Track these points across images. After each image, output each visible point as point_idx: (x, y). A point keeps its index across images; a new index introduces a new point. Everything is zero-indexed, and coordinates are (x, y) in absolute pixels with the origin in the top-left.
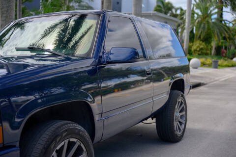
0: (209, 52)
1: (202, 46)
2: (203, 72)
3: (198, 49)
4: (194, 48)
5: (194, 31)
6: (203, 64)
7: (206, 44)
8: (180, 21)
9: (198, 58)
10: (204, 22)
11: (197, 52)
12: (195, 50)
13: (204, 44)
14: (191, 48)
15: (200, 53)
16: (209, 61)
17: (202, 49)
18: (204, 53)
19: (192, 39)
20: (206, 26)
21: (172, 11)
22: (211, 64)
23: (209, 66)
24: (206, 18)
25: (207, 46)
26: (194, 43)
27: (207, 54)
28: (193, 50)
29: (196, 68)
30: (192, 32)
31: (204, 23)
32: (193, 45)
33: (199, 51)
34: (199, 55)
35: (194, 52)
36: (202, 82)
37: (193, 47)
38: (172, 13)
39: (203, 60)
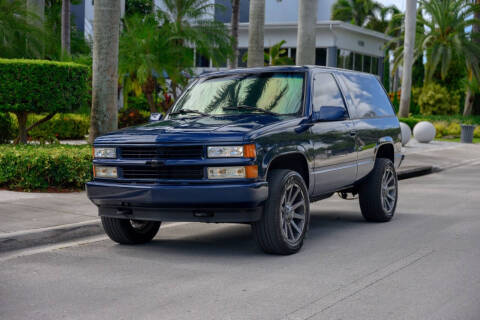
0: (455, 107)
1: (439, 96)
2: (441, 149)
3: (431, 102)
4: (423, 98)
5: (425, 60)
6: (443, 135)
7: (449, 90)
8: (392, 40)
9: (432, 121)
10: (445, 43)
11: (431, 108)
12: (425, 105)
13: (444, 89)
14: (417, 98)
15: (435, 109)
16: (455, 126)
17: (439, 101)
18: (444, 109)
19: (420, 78)
20: (449, 52)
21: (373, 15)
22: (460, 133)
23: (456, 137)
24: (448, 33)
25: (452, 95)
26: (423, 89)
27: (451, 112)
28: (420, 103)
29: (427, 142)
30: (418, 63)
31: (444, 46)
32: (420, 92)
33: (434, 106)
34: (434, 113)
35: (424, 108)
36: (434, 166)
37: (420, 97)
38: (374, 20)
39: (441, 125)
